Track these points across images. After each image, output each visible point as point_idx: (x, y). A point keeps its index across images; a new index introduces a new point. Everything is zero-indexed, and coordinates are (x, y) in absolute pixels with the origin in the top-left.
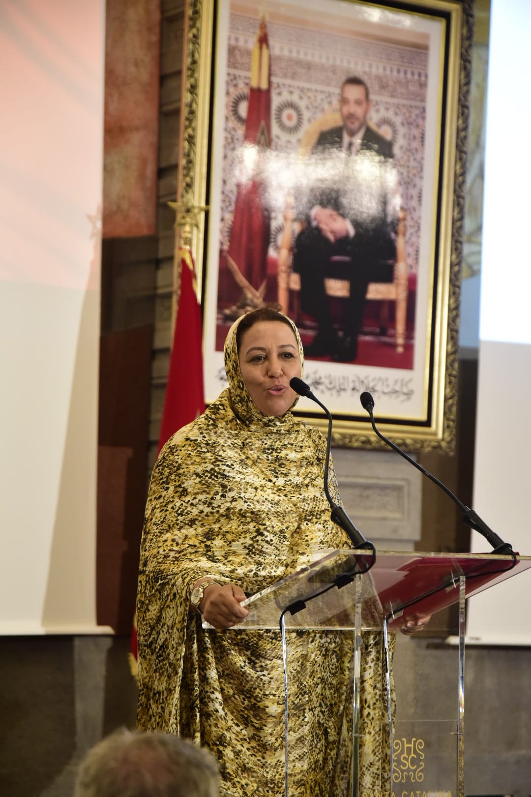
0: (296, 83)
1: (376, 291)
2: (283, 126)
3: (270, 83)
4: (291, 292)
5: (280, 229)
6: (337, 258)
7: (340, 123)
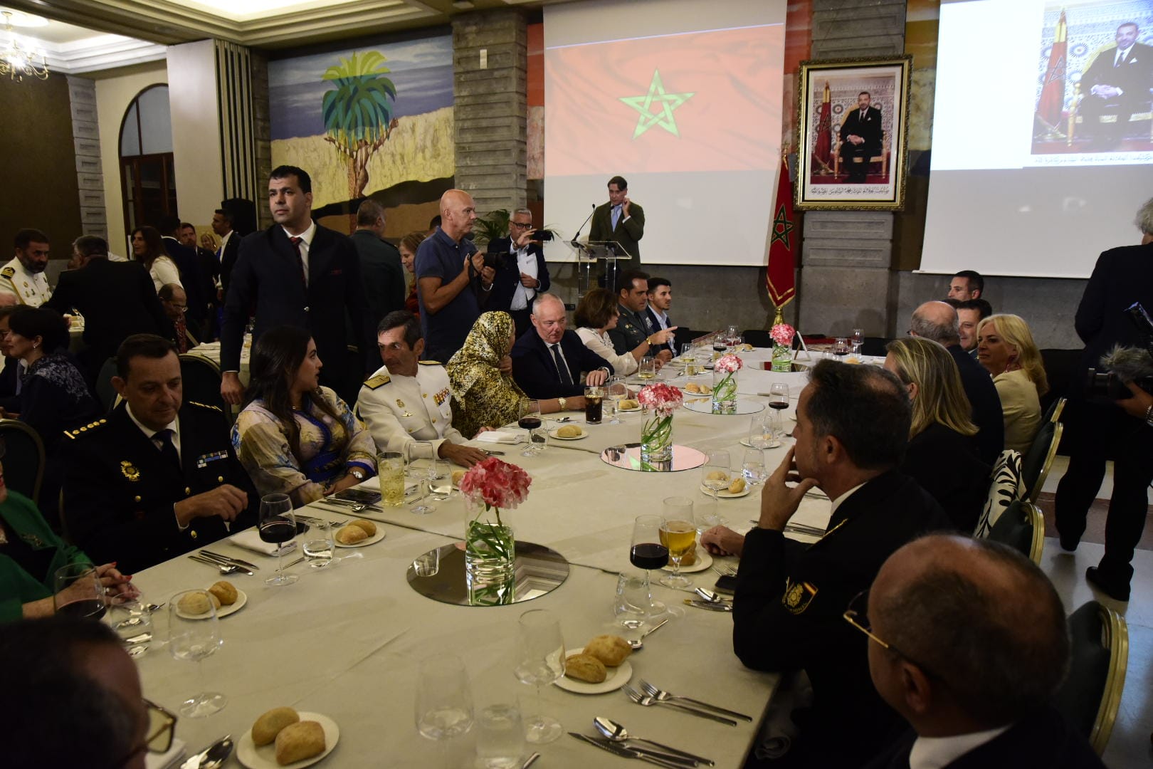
0: (840, 98)
1: (873, 159)
2: (835, 112)
3: (830, 100)
4: (839, 164)
5: (835, 144)
6: (857, 150)
7: (858, 107)
